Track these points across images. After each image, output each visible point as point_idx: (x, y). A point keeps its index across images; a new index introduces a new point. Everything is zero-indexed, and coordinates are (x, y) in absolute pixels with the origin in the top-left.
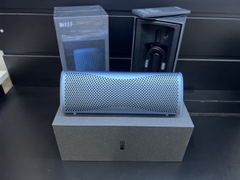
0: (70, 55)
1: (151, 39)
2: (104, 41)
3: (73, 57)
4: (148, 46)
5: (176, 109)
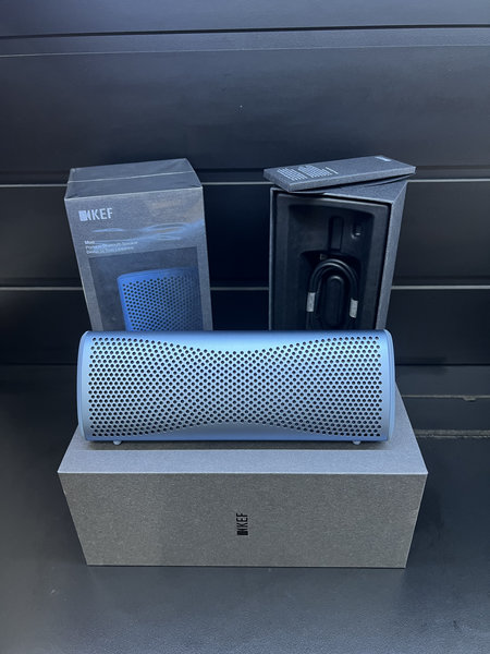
0: (109, 287)
1: (316, 240)
2: (194, 249)
3: (117, 293)
4: (312, 258)
5: (379, 427)
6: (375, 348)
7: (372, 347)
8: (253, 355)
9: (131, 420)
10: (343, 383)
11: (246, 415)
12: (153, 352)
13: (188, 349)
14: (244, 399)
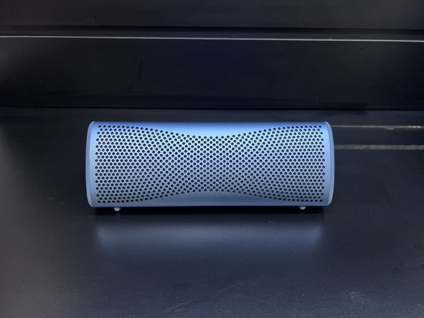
5: (322, 194)
6: (319, 134)
7: (317, 133)
8: (226, 139)
9: (129, 190)
10: (291, 160)
11: (220, 185)
12: (147, 136)
13: (174, 134)
14: (218, 173)
